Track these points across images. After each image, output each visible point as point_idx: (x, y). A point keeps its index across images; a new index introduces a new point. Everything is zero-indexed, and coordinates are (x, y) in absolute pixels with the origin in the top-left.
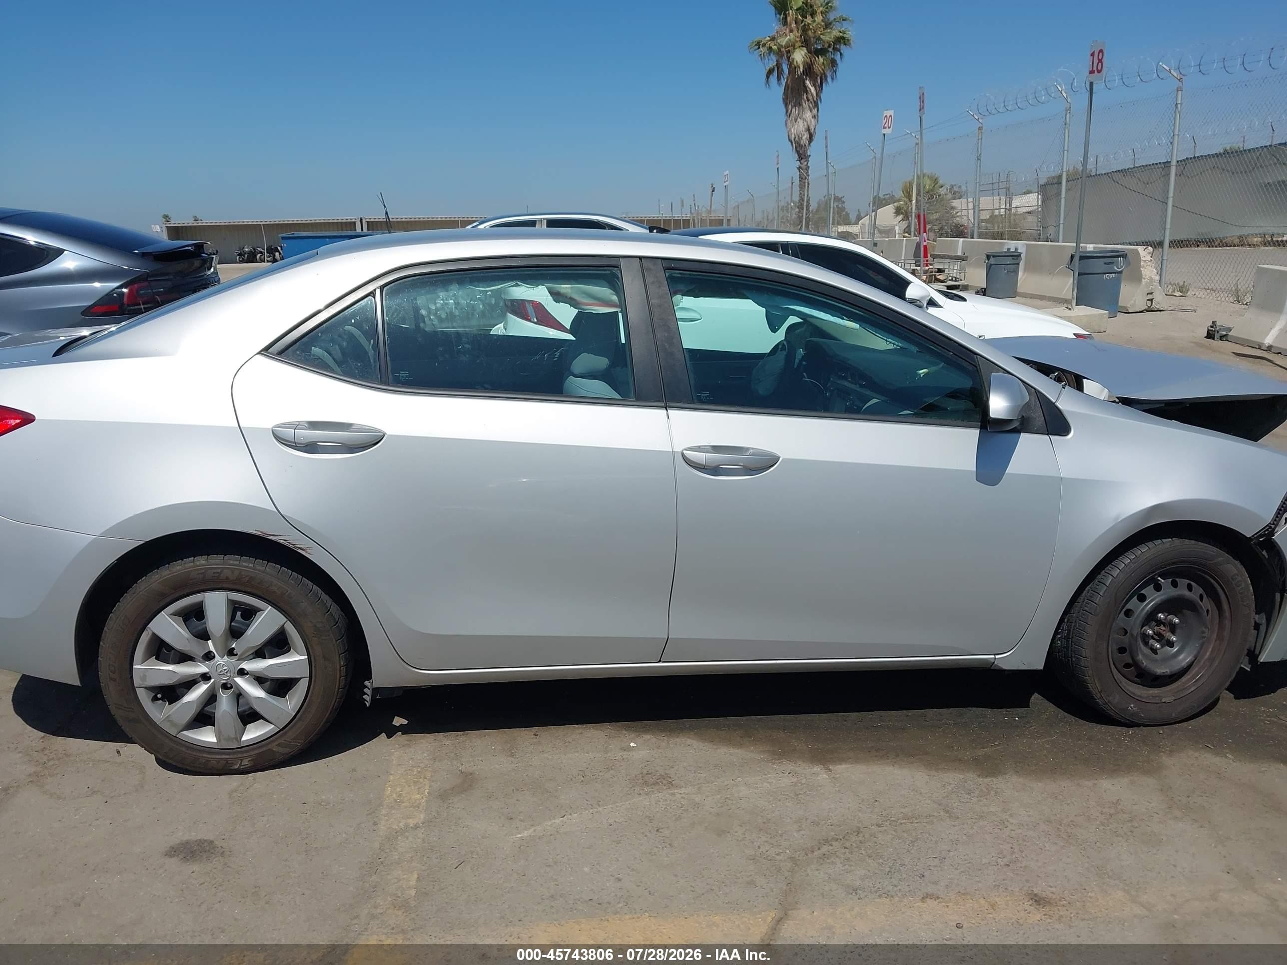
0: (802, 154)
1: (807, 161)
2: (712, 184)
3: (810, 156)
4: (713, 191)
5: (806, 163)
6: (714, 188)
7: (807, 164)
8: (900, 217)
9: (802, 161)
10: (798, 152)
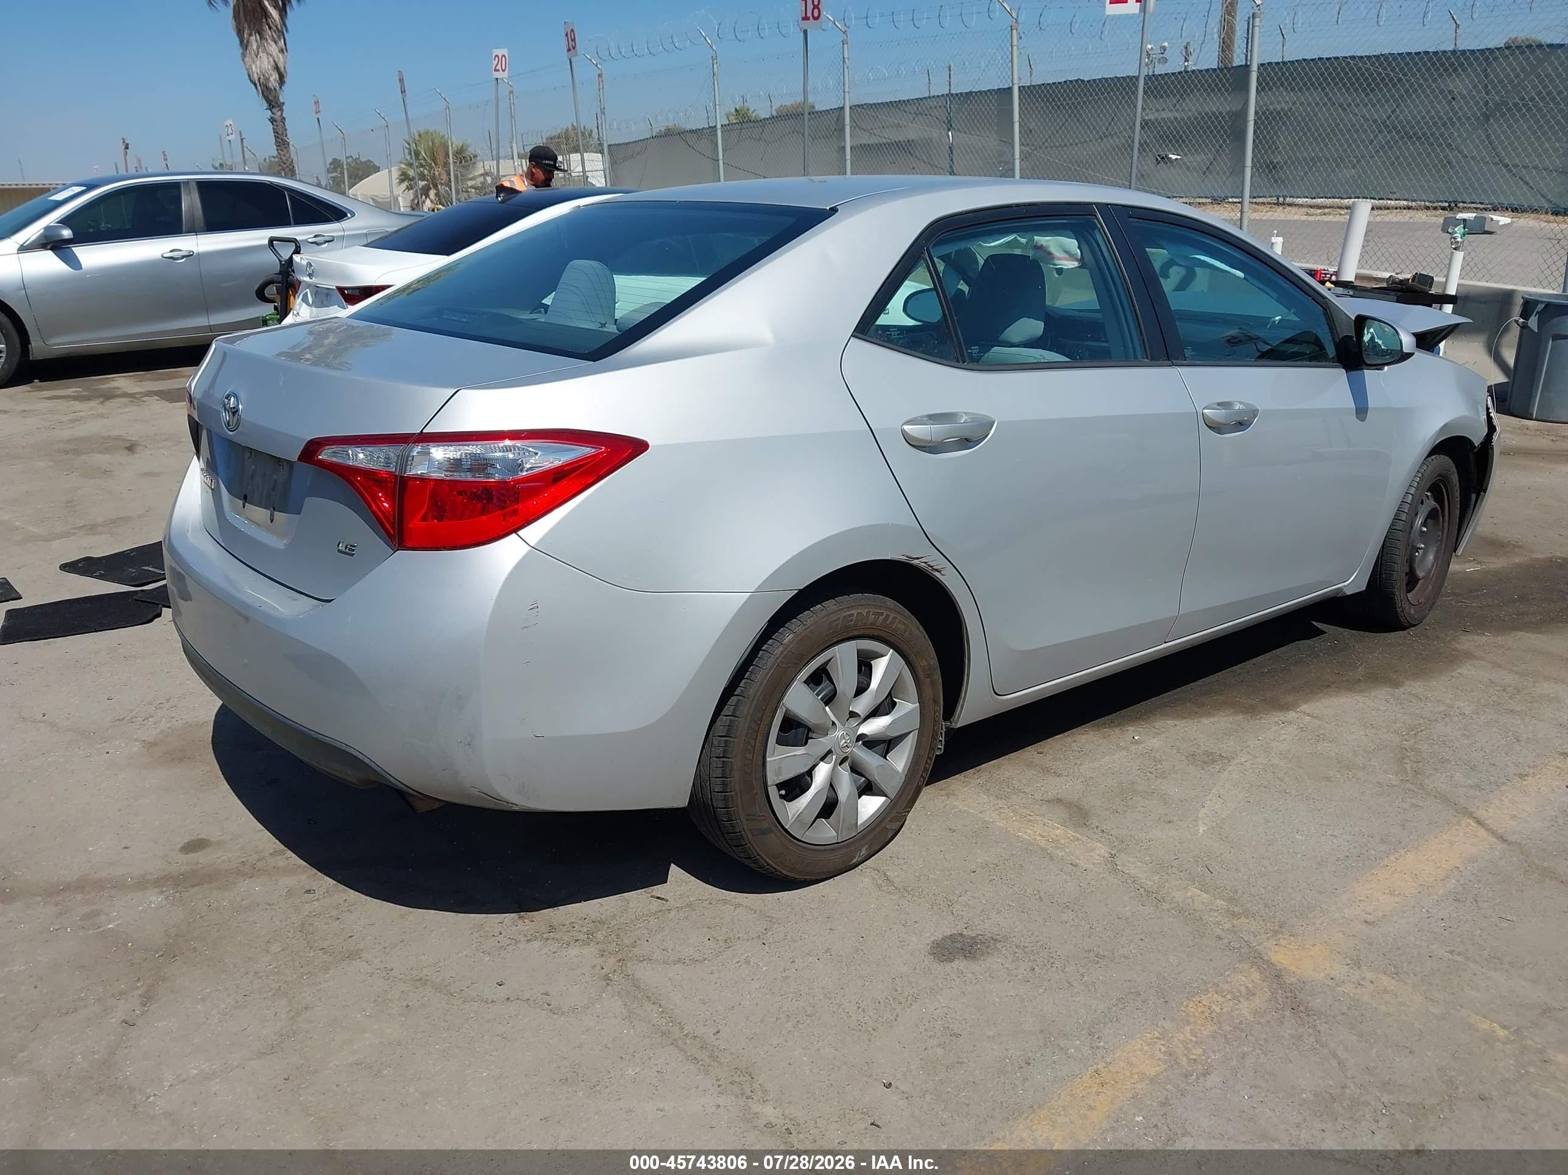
0: (273, 102)
1: (281, 110)
2: (123, 139)
3: (283, 103)
4: (127, 148)
5: (279, 113)
6: (127, 144)
7: (282, 114)
8: (404, 185)
9: (274, 110)
10: (266, 98)
